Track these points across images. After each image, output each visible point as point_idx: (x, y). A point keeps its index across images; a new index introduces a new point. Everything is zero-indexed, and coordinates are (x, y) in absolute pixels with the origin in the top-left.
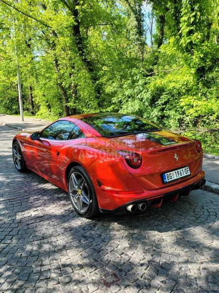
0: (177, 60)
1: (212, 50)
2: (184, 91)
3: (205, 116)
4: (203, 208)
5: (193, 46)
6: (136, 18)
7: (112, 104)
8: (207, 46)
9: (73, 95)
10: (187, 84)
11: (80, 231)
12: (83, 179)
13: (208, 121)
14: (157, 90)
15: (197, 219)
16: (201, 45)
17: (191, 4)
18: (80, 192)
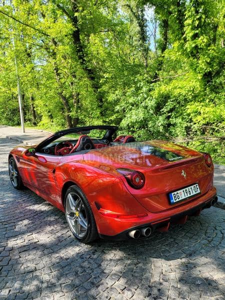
0: (182, 65)
1: (219, 53)
2: (190, 98)
3: (214, 123)
4: (216, 229)
5: (199, 50)
6: (139, 23)
7: (115, 113)
8: (213, 49)
9: (76, 104)
10: (193, 90)
11: (77, 260)
12: (80, 201)
13: (217, 128)
14: (162, 97)
15: (210, 242)
16: (207, 49)
17: (195, 7)
18: (77, 214)
